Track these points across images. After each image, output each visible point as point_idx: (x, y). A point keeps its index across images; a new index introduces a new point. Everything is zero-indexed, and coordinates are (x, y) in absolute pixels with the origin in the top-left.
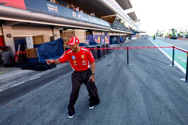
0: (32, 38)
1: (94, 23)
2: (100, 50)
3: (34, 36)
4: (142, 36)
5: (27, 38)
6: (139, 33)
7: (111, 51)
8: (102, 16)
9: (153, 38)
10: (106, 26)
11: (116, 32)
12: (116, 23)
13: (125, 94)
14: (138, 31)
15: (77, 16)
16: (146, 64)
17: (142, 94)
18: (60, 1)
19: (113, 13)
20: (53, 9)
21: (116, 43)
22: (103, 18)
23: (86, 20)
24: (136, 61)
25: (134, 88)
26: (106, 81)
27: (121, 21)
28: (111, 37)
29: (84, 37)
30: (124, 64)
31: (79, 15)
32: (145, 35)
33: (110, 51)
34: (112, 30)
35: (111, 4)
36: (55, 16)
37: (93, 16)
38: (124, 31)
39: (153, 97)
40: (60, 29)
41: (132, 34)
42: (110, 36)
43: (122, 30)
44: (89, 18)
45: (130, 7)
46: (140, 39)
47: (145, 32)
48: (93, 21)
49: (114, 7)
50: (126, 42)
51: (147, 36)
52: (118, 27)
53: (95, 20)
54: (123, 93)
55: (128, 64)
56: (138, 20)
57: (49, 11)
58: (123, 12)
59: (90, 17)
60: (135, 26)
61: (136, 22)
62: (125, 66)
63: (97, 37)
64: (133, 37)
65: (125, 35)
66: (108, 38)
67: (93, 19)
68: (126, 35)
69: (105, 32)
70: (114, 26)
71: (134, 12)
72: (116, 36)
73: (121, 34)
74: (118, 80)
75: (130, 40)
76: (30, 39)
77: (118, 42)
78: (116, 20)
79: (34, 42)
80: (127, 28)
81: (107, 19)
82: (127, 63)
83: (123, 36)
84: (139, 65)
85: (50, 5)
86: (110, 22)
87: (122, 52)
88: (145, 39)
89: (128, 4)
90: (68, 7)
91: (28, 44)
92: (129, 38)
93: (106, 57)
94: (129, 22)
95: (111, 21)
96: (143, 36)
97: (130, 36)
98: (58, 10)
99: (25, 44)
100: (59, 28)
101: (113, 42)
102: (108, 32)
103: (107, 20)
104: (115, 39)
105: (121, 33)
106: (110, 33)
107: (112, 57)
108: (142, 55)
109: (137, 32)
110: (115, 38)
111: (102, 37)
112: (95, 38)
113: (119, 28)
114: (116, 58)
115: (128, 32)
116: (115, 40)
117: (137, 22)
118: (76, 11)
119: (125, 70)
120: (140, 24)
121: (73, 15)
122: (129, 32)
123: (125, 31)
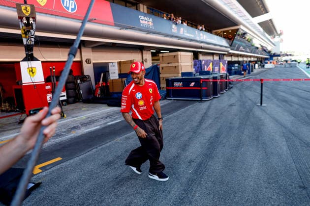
0: (118, 64)
1: (202, 40)
2: (217, 82)
3: (120, 62)
4: (285, 62)
5: (110, 65)
6: (279, 56)
7: (232, 86)
8: (215, 30)
9: (306, 65)
10: (221, 46)
11: (238, 56)
12: (238, 41)
13: (260, 138)
14: (278, 53)
15: (179, 30)
16: (291, 106)
17: (284, 139)
18: (153, 10)
19: (234, 23)
20: (146, 22)
21: (238, 73)
22: (216, 33)
23: (191, 36)
24: (275, 100)
25: (273, 132)
26: (231, 123)
27: (245, 36)
28: (231, 63)
29: (190, 64)
30: (255, 104)
31: (182, 29)
32: (290, 59)
33: (230, 85)
34: (231, 51)
35: (231, 9)
36: (149, 32)
37: (202, 30)
38: (251, 53)
39: (300, 143)
40: (152, 51)
41: (266, 59)
42: (228, 61)
43: (249, 51)
44: (196, 34)
45: (264, 12)
46: (281, 67)
47: (290, 55)
48: (202, 38)
49: (236, 13)
50: (255, 71)
51: (294, 62)
52: (241, 47)
53: (205, 36)
54: (258, 137)
55: (261, 104)
56: (279, 33)
57: (142, 25)
58: (251, 22)
59: (196, 31)
60: (272, 45)
61: (274, 37)
62: (256, 107)
63: (207, 63)
64: (267, 63)
65: (252, 59)
66: (224, 65)
67: (201, 34)
68: (256, 59)
69: (219, 55)
70: (235, 45)
71: (271, 20)
72: (238, 62)
73: (245, 59)
74: (248, 123)
75: (262, 69)
76: (114, 66)
77: (241, 71)
78: (239, 35)
79: (120, 70)
80: (258, 48)
81: (224, 33)
82: (260, 102)
83: (250, 62)
84: (280, 106)
85: (143, 17)
86: (229, 39)
87: (249, 88)
88: (291, 67)
89: (261, 6)
90: (165, 18)
91: (112, 73)
92: (260, 65)
93: (225, 94)
94: (261, 38)
95: (230, 37)
96: (287, 61)
97: (261, 62)
98: (152, 24)
99: (107, 73)
100: (150, 50)
101: (233, 71)
102: (224, 54)
103: (224, 35)
104: (236, 67)
105: (247, 56)
106: (227, 56)
107: (233, 93)
108: (284, 92)
109: (275, 55)
110: (236, 65)
111: (215, 63)
112: (204, 65)
113: (244, 48)
114: (241, 96)
115: (257, 54)
116: (236, 69)
117: (276, 37)
118: (176, 24)
119: (257, 112)
120: (282, 40)
121: (173, 30)
122: (261, 54)
123: (254, 53)
